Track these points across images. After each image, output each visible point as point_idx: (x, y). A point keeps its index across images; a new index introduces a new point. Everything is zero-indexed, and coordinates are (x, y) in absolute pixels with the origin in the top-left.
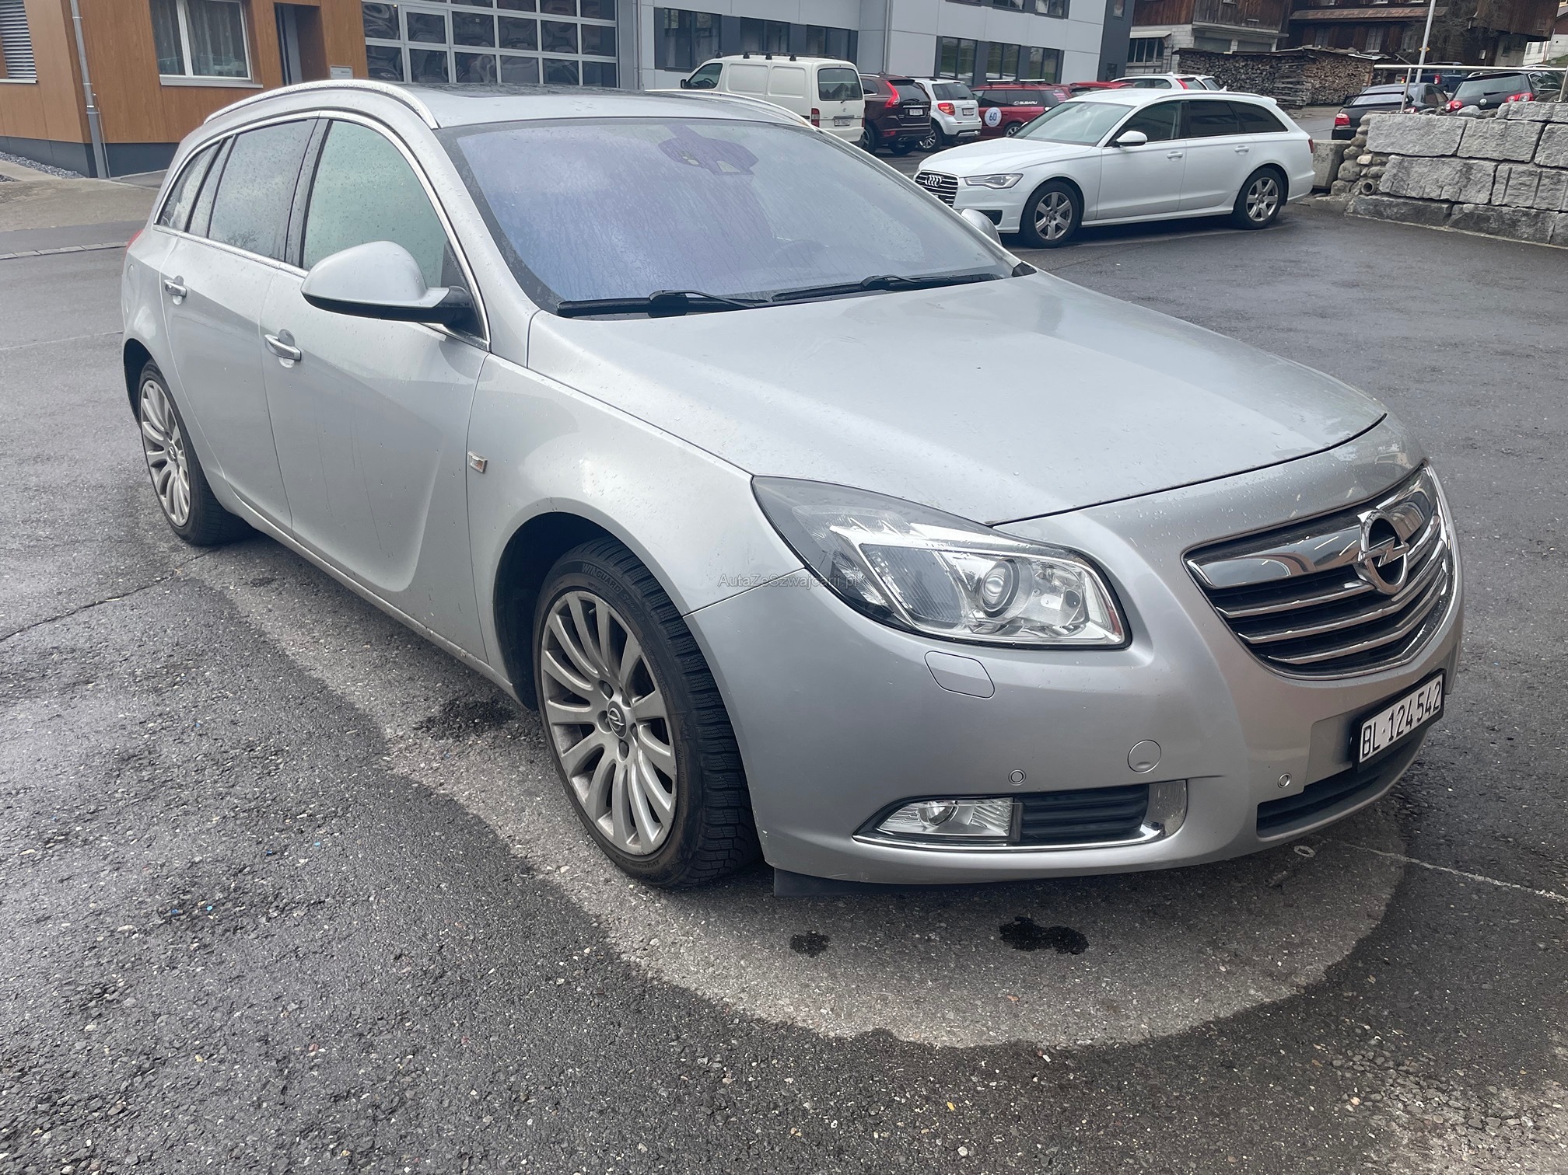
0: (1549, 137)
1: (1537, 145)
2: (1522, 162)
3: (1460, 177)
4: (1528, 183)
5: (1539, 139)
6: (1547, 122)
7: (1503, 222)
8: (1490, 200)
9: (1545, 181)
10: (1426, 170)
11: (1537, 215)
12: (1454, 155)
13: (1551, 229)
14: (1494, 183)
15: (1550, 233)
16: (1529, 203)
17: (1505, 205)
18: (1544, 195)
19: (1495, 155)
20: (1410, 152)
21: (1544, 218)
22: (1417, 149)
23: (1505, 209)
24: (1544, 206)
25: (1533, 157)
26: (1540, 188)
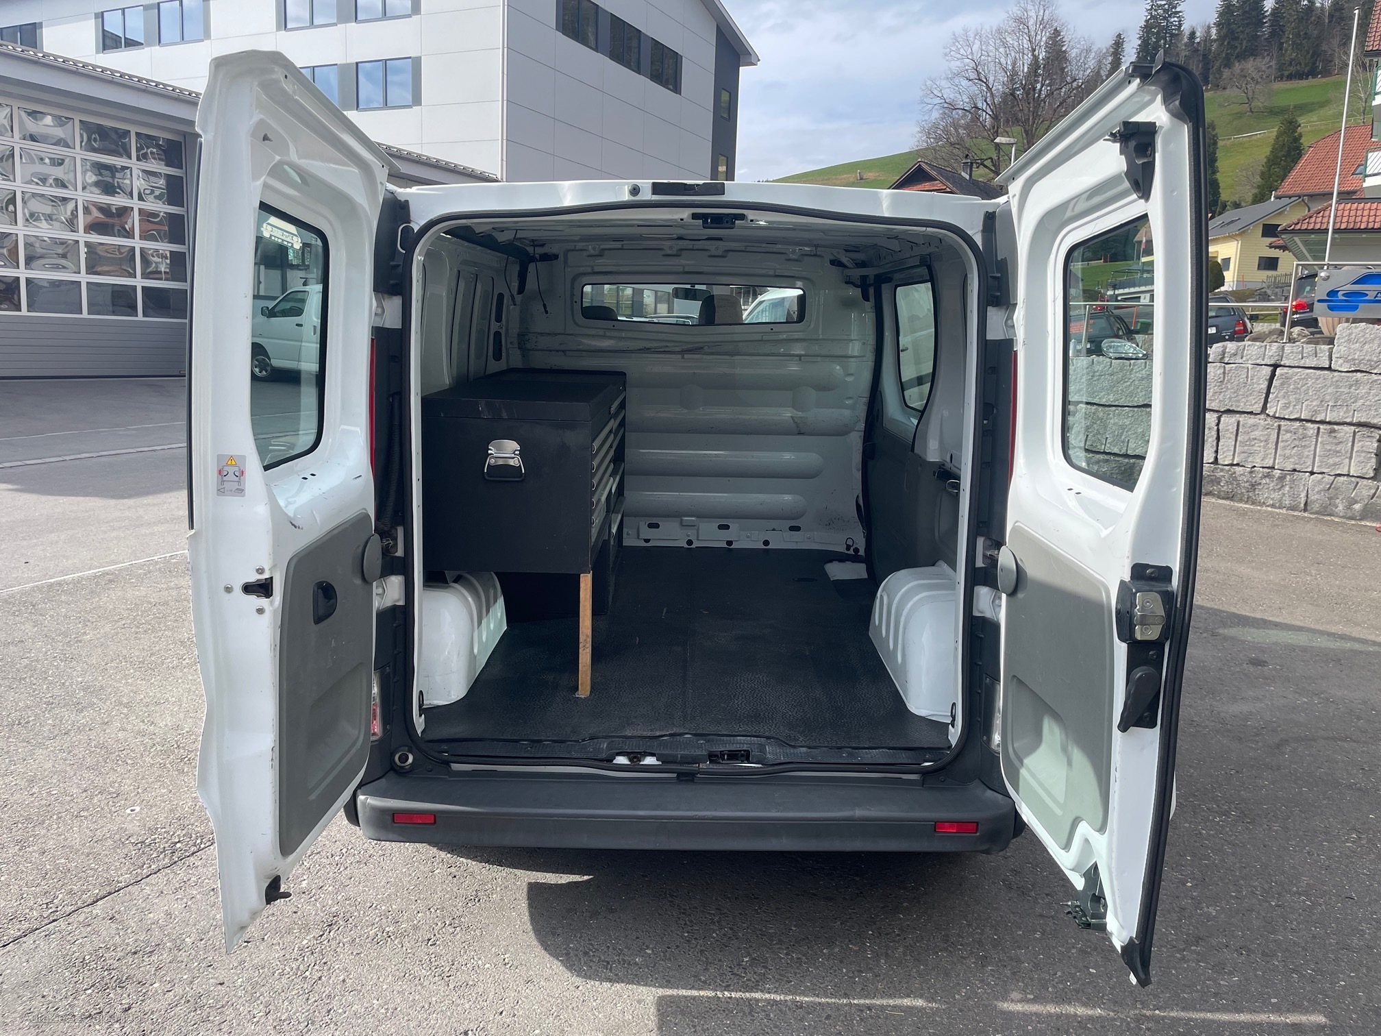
0: (1282, 384)
1: (1268, 393)
2: (1251, 413)
4: (1264, 438)
5: (1270, 386)
6: (1276, 366)
7: (1239, 486)
8: (1216, 458)
9: (1286, 436)
10: (1127, 422)
11: (1281, 478)
13: (1303, 495)
15: (1303, 501)
16: (1268, 463)
17: (1237, 465)
18: (1287, 452)
20: (1103, 401)
21: (1294, 484)
22: (1111, 397)
23: (1239, 470)
24: (1289, 467)
25: (1265, 407)
26: (1280, 444)
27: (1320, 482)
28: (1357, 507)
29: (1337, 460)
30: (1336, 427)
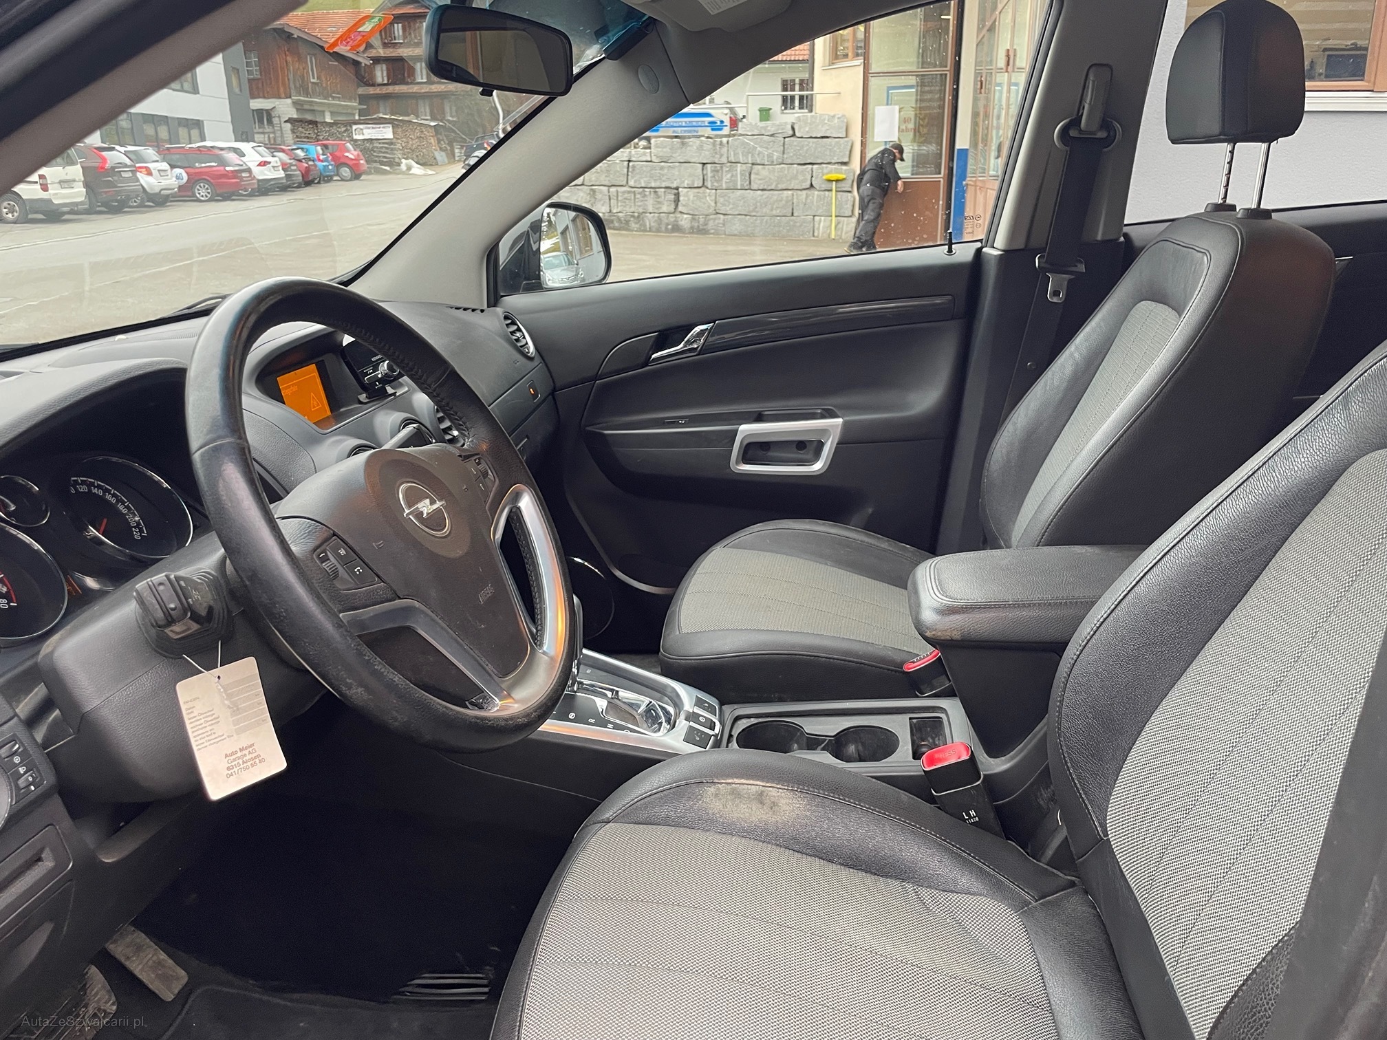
0: (633, 170)
1: (628, 175)
2: (622, 186)
3: (590, 198)
4: (629, 198)
5: (628, 172)
6: (629, 161)
7: (621, 223)
8: (610, 210)
9: (638, 196)
11: (638, 217)
12: (582, 185)
14: (610, 200)
16: (632, 210)
17: (619, 212)
18: (639, 204)
19: (607, 183)
21: (643, 218)
23: (620, 214)
24: (641, 211)
25: (627, 183)
26: (637, 200)
27: (654, 217)
28: (670, 227)
29: (659, 206)
30: (657, 190)
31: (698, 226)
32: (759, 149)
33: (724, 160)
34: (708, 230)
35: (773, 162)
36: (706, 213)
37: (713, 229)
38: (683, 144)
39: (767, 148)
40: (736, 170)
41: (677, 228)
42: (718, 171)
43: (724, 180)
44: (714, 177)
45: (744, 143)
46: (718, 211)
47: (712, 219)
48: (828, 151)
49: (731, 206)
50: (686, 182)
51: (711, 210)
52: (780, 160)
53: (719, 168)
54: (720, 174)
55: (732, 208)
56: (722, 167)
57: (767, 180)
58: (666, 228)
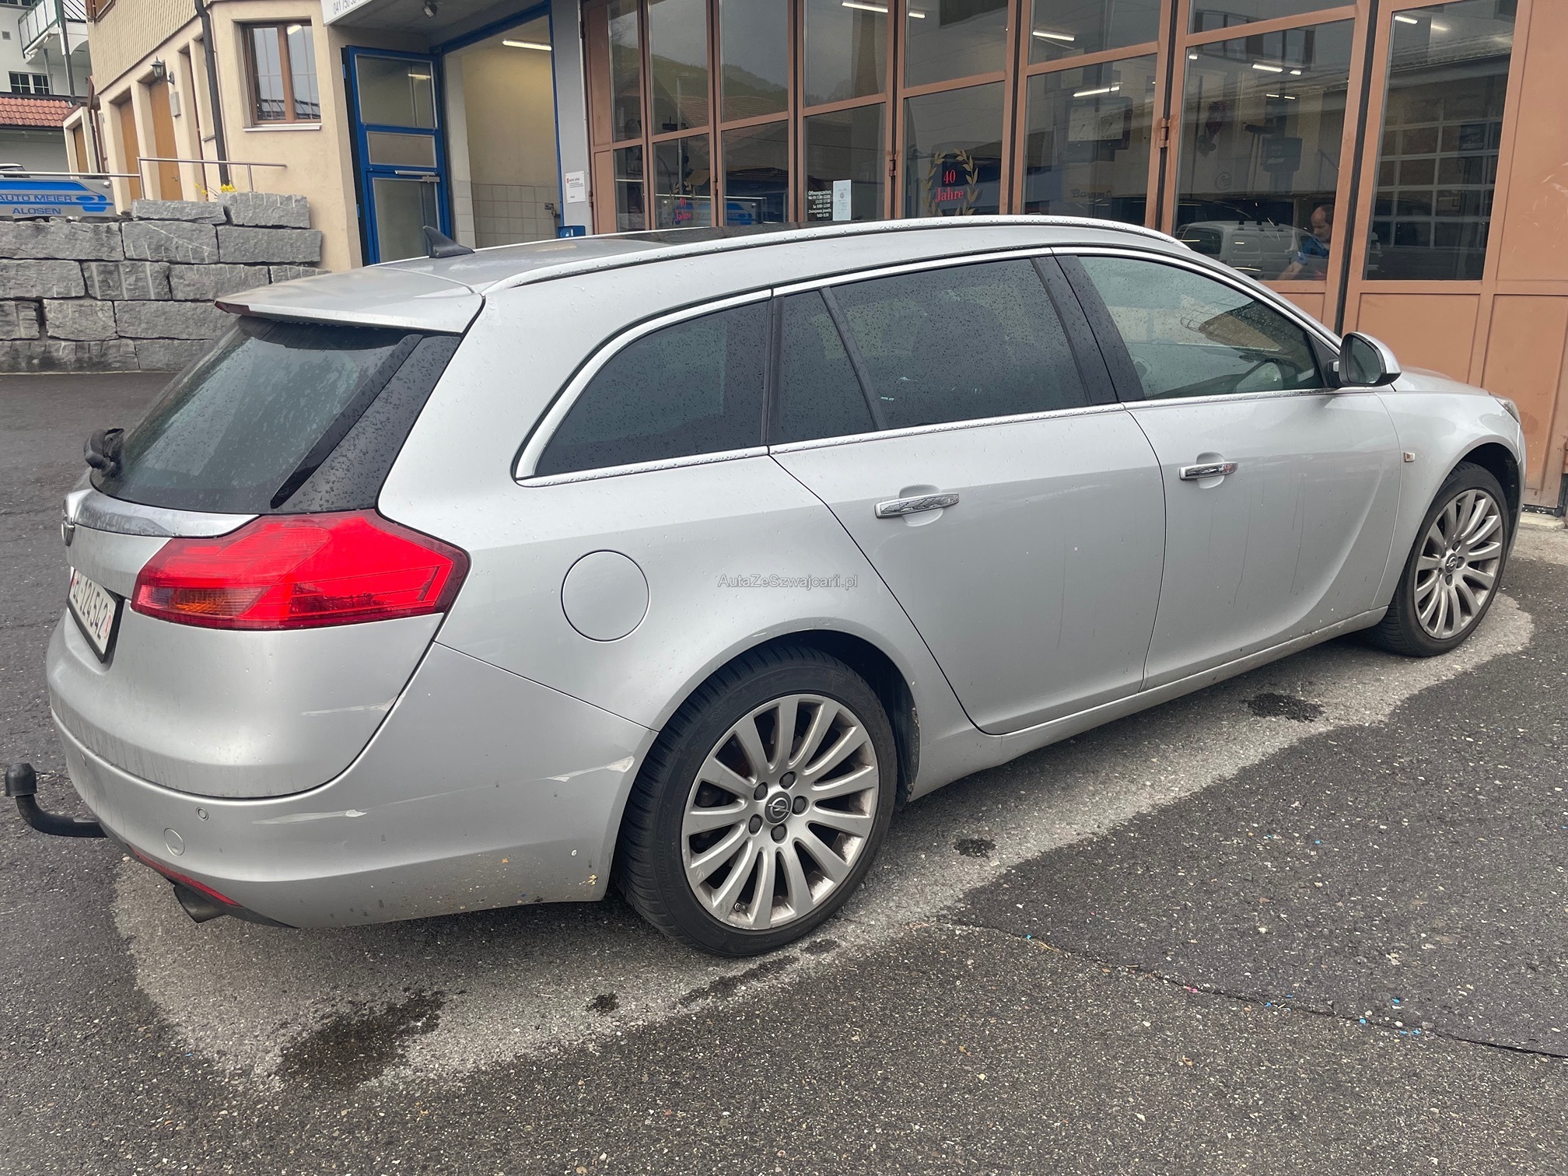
28: (36, 361)
29: (9, 328)
31: (90, 358)
32: (176, 240)
33: (117, 255)
34: (110, 364)
35: (203, 259)
36: (103, 338)
37: (118, 362)
38: (38, 229)
39: (191, 240)
40: (144, 272)
41: (48, 362)
42: (111, 273)
43: (124, 286)
44: (105, 281)
45: (148, 232)
46: (122, 334)
47: (113, 346)
48: (288, 246)
49: (144, 326)
50: (55, 289)
51: (110, 333)
52: (216, 258)
53: (113, 268)
54: (115, 275)
55: (147, 329)
56: (117, 266)
57: (199, 285)
58: (29, 363)
